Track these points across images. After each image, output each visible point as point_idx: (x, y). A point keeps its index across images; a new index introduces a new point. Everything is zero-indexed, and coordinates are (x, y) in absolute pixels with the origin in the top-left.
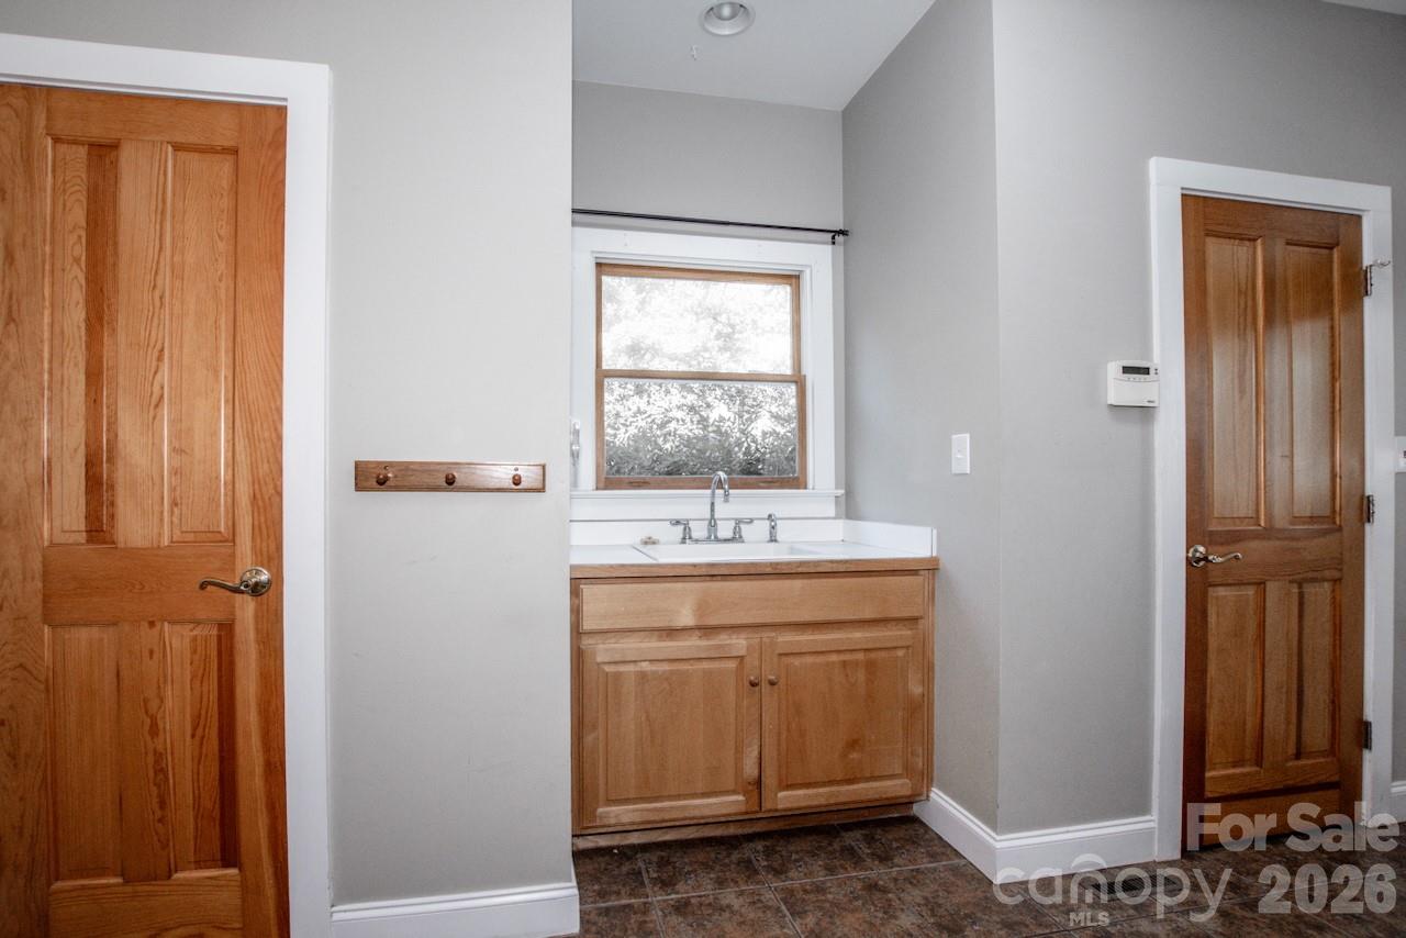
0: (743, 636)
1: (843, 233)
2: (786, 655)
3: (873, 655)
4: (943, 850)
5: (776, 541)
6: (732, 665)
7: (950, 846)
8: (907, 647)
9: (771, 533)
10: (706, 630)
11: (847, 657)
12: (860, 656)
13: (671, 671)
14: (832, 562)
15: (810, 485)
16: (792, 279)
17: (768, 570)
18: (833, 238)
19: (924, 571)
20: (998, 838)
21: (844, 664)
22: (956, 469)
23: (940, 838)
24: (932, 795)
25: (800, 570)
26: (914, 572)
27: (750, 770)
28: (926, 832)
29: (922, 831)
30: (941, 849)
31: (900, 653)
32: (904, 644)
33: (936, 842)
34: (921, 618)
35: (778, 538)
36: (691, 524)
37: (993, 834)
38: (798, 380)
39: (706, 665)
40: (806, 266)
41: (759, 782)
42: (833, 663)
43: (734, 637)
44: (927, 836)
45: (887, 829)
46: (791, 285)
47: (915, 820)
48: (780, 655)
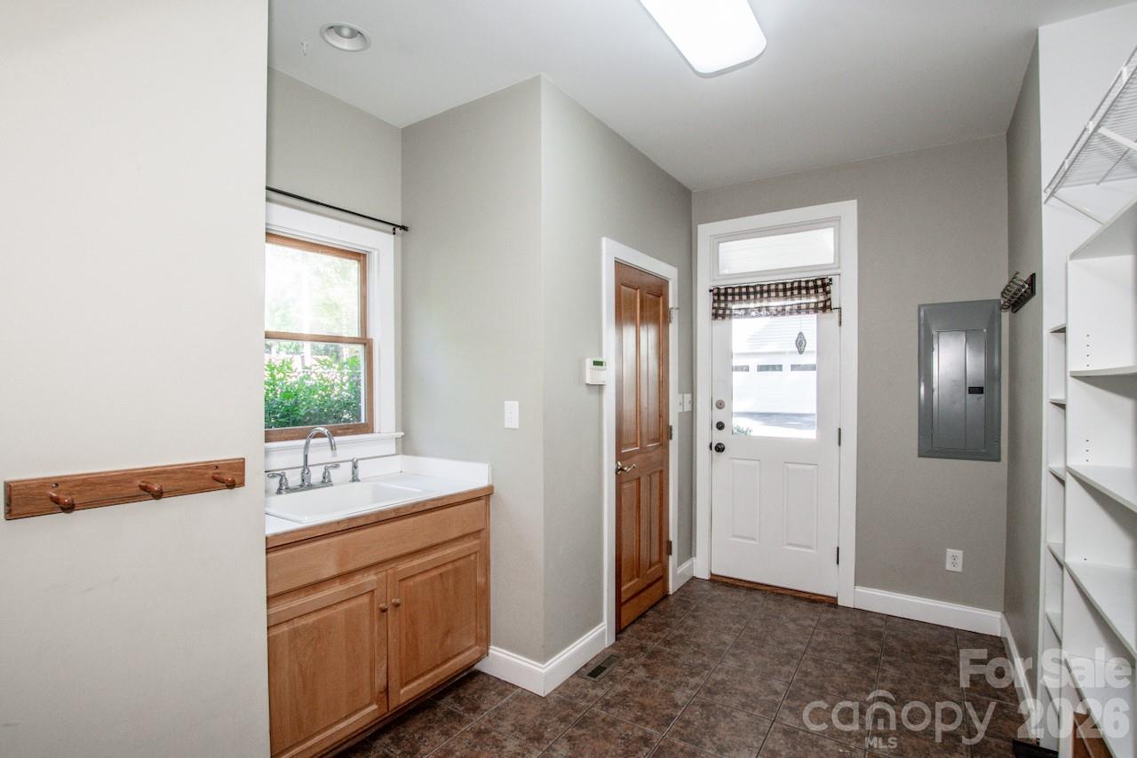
0: (373, 572)
1: (404, 228)
2: (403, 580)
3: (458, 564)
4: (504, 688)
5: (358, 480)
6: (365, 599)
7: (507, 683)
8: (476, 553)
9: (353, 473)
10: (344, 576)
11: (443, 570)
12: (450, 567)
13: (318, 620)
14: (433, 500)
15: (376, 428)
16: (360, 256)
17: (393, 515)
18: (394, 229)
19: (483, 497)
20: (543, 666)
21: (441, 575)
22: (508, 424)
23: (499, 679)
24: (490, 651)
25: (414, 510)
26: (478, 499)
27: (380, 681)
28: (489, 679)
29: (485, 678)
30: (504, 687)
31: (472, 557)
32: (473, 551)
33: (498, 683)
34: (483, 529)
35: (359, 478)
36: (288, 473)
37: (540, 665)
38: (365, 342)
39: (345, 606)
40: (375, 249)
41: (387, 689)
42: (434, 577)
43: (366, 575)
44: (491, 682)
45: (465, 686)
46: (359, 261)
47: (478, 673)
48: (400, 581)
